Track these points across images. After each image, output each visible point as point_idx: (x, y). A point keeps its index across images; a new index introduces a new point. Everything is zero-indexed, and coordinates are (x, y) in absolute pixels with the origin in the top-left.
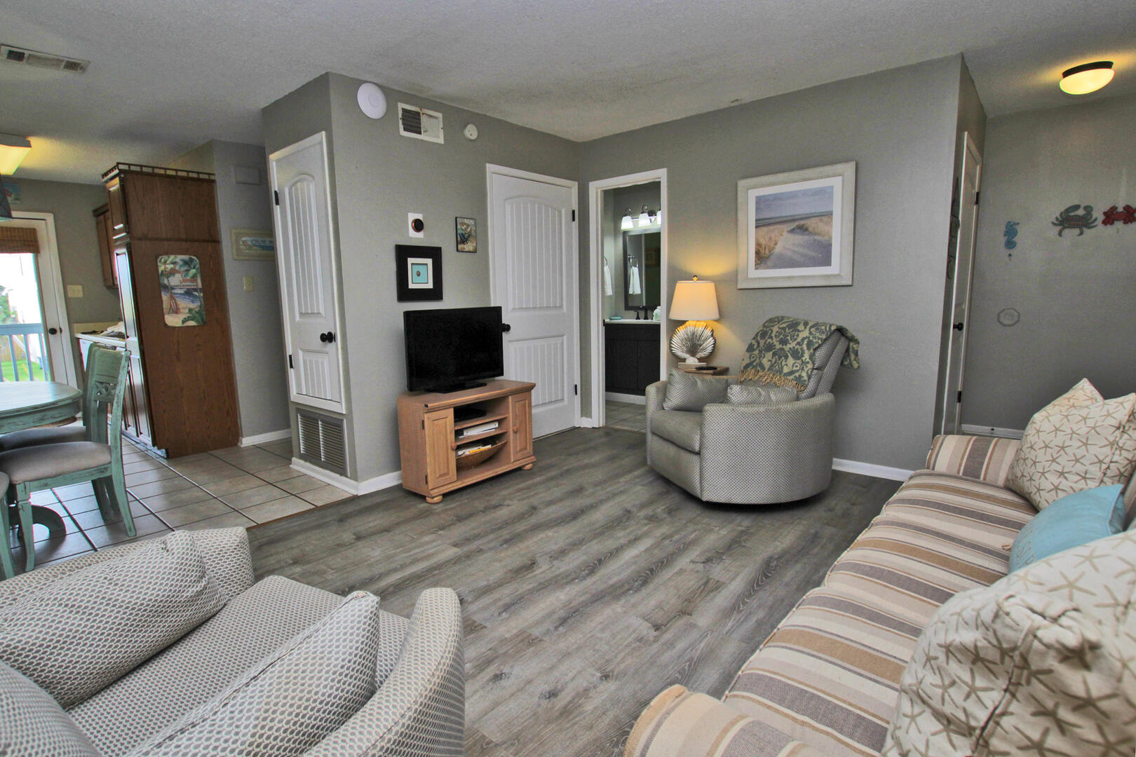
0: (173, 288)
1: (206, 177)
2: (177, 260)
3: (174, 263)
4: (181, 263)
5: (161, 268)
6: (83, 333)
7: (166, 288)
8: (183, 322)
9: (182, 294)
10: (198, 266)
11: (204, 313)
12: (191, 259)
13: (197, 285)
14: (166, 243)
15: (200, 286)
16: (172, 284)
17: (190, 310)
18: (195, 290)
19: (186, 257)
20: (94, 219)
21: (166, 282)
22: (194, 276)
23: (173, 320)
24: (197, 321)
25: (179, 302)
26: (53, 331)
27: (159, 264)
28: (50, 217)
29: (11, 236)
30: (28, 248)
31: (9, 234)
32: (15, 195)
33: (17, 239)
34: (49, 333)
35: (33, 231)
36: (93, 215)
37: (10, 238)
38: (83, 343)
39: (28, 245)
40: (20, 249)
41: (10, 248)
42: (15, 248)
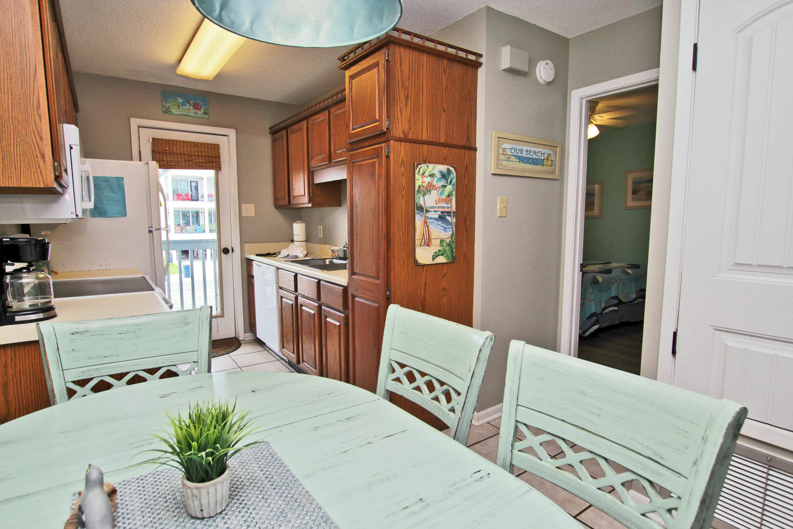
0: (427, 211)
1: (472, 57)
2: (436, 172)
3: (432, 176)
4: (439, 176)
5: (418, 183)
6: (257, 255)
7: (421, 209)
8: (433, 259)
9: (435, 219)
10: (454, 181)
11: (454, 245)
12: (448, 169)
13: (451, 207)
14: (425, 146)
15: (454, 209)
16: (428, 205)
17: (442, 241)
18: (449, 213)
19: (443, 168)
20: (270, 136)
21: (422, 202)
22: (449, 195)
23: (424, 256)
24: (447, 256)
25: (431, 230)
26: (226, 251)
27: (417, 176)
28: (232, 133)
29: (198, 152)
30: (211, 164)
31: (196, 149)
32: (204, 109)
33: (203, 154)
34: (222, 252)
35: (216, 147)
36: (270, 133)
37: (196, 154)
38: (257, 265)
39: (211, 161)
40: (204, 165)
41: (196, 164)
42: (200, 164)
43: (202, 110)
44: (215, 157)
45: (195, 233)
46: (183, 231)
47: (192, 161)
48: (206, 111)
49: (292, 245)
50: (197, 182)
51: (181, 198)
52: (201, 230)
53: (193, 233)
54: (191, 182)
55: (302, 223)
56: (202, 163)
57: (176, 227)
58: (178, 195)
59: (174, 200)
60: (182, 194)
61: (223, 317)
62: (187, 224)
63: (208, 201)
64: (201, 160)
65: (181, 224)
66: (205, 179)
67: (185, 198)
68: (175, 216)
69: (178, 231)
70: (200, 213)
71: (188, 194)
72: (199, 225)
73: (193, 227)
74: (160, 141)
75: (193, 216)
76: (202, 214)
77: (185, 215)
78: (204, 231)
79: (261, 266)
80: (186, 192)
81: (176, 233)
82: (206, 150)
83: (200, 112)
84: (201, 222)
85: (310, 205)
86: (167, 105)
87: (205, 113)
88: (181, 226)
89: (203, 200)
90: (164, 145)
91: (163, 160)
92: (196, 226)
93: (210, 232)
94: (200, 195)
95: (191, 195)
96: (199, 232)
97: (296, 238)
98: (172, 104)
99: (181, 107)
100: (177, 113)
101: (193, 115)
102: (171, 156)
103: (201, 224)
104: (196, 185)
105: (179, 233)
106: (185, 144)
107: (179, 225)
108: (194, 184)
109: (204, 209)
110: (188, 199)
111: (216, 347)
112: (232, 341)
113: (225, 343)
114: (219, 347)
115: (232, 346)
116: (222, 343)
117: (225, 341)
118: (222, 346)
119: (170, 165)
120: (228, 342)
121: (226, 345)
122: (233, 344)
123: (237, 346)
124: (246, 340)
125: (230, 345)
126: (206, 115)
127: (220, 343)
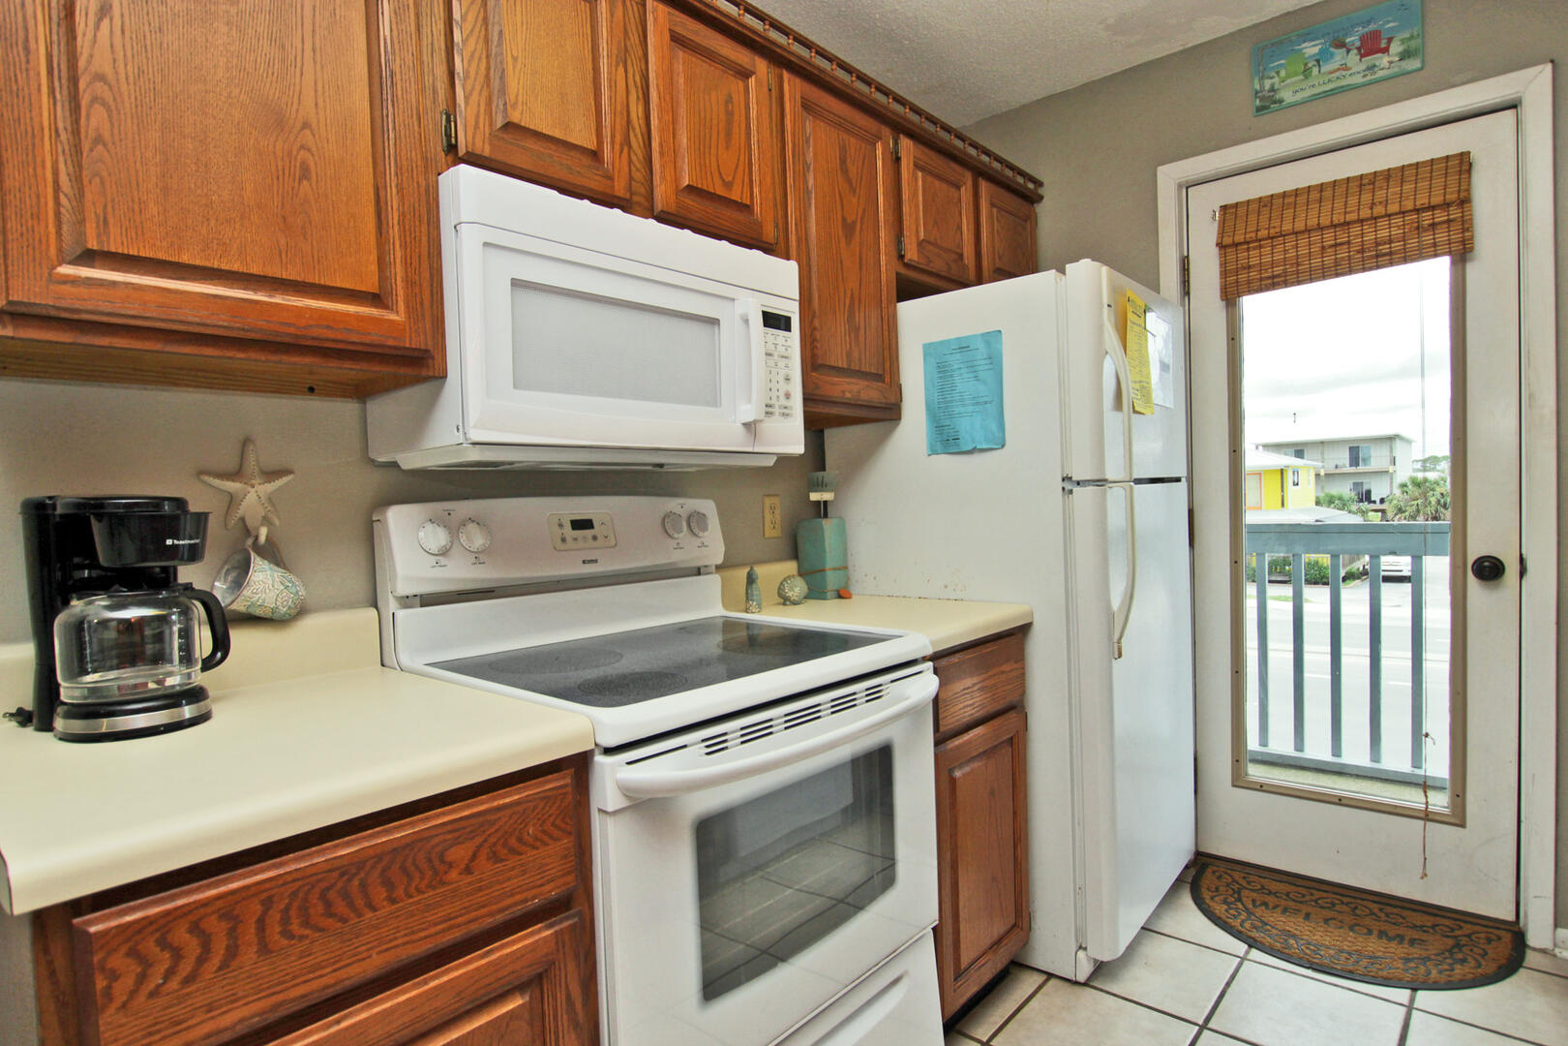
28: (1536, 81)
29: (1372, 208)
30: (1428, 238)
31: (1366, 198)
32: (1403, 41)
33: (1396, 208)
34: (1471, 577)
35: (1460, 165)
37: (1366, 213)
39: (1429, 225)
40: (1397, 246)
41: (1362, 251)
42: (1381, 248)
43: (1396, 48)
44: (1449, 205)
47: (1349, 242)
48: (1413, 45)
56: (1391, 242)
61: (1463, 827)
64: (1383, 234)
74: (1239, 211)
82: (1408, 187)
83: (1384, 61)
86: (1267, 84)
87: (1404, 55)
90: (1252, 218)
91: (1249, 267)
98: (1283, 73)
99: (1315, 70)
100: (1299, 97)
101: (1357, 79)
102: (1273, 247)
111: (1400, 932)
112: (1491, 935)
113: (1453, 930)
114: (1407, 938)
115: (1469, 957)
116: (1437, 928)
117: (1458, 923)
118: (1424, 938)
119: (1269, 278)
120: (1469, 936)
121: (1450, 942)
122: (1481, 951)
123: (1489, 967)
124: (1559, 955)
125: (1464, 949)
126: (1412, 58)
127: (1429, 924)
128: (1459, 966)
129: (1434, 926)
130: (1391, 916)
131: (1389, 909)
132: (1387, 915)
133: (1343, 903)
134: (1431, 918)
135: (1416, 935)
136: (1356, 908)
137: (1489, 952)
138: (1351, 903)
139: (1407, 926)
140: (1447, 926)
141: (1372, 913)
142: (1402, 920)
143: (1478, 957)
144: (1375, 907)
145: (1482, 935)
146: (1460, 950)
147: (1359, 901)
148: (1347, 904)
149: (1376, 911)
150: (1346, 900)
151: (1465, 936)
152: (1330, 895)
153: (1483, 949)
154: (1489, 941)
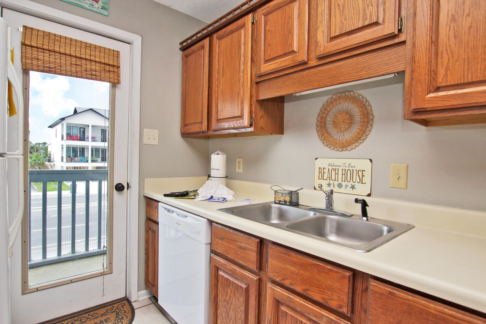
6: (166, 195)
20: (181, 53)
26: (120, 187)
28: (137, 40)
29: (90, 56)
30: (107, 74)
31: (88, 51)
32: (103, 2)
33: (98, 60)
34: (115, 190)
35: (116, 54)
36: (180, 49)
37: (88, 57)
38: (166, 209)
39: (108, 71)
40: (98, 74)
41: (86, 71)
42: (93, 72)
43: (100, 3)
44: (113, 66)
45: (81, 162)
46: (72, 160)
47: (81, 65)
48: (106, 6)
49: (209, 182)
50: (85, 128)
51: (73, 138)
52: (86, 161)
53: (79, 162)
54: (80, 128)
55: (224, 155)
56: (96, 71)
57: (68, 158)
58: (70, 136)
59: (67, 139)
60: (73, 136)
61: (112, 273)
62: (76, 156)
63: (92, 141)
64: (93, 67)
65: (71, 156)
66: (90, 127)
67: (76, 138)
68: (67, 151)
69: (69, 161)
70: (85, 149)
71: (78, 136)
72: (84, 157)
73: (80, 158)
74: (35, 33)
75: (80, 151)
76: (87, 150)
77: (74, 150)
78: (87, 161)
79: (173, 212)
80: (76, 135)
81: (67, 162)
82: (102, 54)
83: (96, 5)
84: (86, 155)
85: (251, 129)
87: (103, 8)
88: (71, 157)
89: (88, 141)
90: (40, 38)
91: (38, 59)
92: (82, 158)
93: (92, 162)
94: (86, 137)
95: (80, 137)
96: (84, 162)
97: (213, 173)
101: (87, 6)
102: (50, 55)
103: (85, 156)
104: (84, 130)
105: (69, 162)
106: (74, 43)
107: (70, 157)
108: (82, 130)
109: (88, 146)
110: (77, 140)
111: (100, 320)
112: (122, 304)
113: (112, 309)
114: (104, 320)
115: (123, 316)
116: (108, 311)
117: (112, 306)
118: (108, 317)
119: (47, 67)
120: (117, 308)
121: (115, 313)
122: (124, 312)
123: (129, 315)
124: (139, 300)
125: (120, 313)
126: (105, 10)
127: (105, 311)
128: (123, 321)
129: (107, 311)
130: (93, 315)
131: (92, 313)
132: (92, 316)
133: (75, 321)
134: (104, 309)
135: (105, 317)
136: (81, 320)
137: (125, 310)
138: (78, 318)
139: (100, 316)
140: (110, 309)
141: (87, 318)
142: (97, 315)
143: (124, 314)
144: (86, 315)
145: (120, 306)
146: (119, 315)
147: (80, 316)
148: (77, 320)
149: (88, 316)
150: (76, 318)
151: (116, 309)
152: (69, 320)
153: (124, 310)
154: (123, 306)
